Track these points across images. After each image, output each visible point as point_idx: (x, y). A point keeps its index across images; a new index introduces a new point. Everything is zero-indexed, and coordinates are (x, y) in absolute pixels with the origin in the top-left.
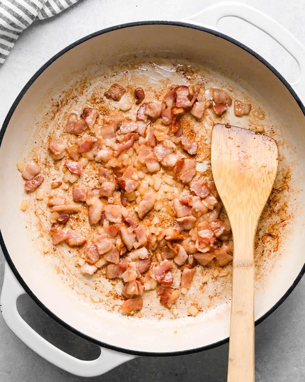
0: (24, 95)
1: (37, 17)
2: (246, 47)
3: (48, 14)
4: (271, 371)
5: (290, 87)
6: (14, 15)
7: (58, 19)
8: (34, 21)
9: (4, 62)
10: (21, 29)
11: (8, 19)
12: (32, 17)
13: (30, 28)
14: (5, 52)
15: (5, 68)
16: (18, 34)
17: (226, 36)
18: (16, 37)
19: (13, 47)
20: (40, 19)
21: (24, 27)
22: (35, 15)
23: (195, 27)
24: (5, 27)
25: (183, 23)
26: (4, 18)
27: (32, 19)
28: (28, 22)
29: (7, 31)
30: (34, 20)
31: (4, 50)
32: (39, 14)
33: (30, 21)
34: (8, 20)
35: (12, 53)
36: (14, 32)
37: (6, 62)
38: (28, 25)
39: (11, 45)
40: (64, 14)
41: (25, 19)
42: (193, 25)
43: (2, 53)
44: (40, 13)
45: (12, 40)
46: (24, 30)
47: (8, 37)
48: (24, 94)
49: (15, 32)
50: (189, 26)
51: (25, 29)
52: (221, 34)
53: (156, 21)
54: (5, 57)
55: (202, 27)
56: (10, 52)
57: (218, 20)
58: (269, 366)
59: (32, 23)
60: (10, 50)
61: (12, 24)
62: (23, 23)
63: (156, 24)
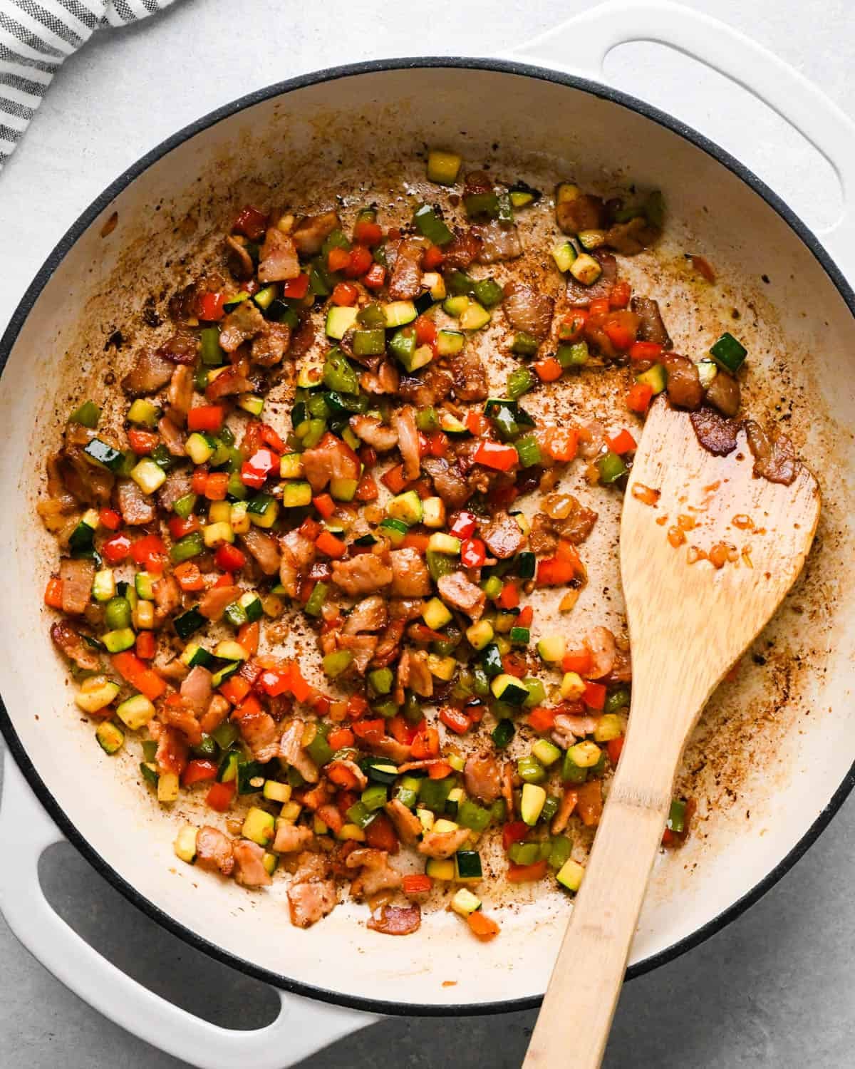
0: (52, 276)
1: (104, 20)
2: (686, 127)
3: (134, 11)
4: (800, 1015)
5: (815, 240)
6: (37, 17)
7: (163, 24)
8: (96, 32)
9: (15, 151)
10: (59, 56)
11: (22, 28)
12: (89, 19)
13: (86, 50)
14: (16, 123)
15: (16, 168)
16: (52, 69)
17: (630, 98)
18: (45, 78)
19: (39, 108)
20: (112, 27)
21: (68, 49)
22: (99, 14)
23: (540, 74)
24: (13, 50)
25: (505, 63)
26: (12, 26)
27: (90, 25)
28: (79, 34)
29: (21, 63)
30: (97, 27)
31: (11, 116)
32: (108, 10)
33: (85, 33)
34: (21, 31)
35: (35, 124)
36: (41, 66)
37: (19, 151)
38: (78, 43)
39: (32, 101)
40: (181, 10)
41: (71, 27)
42: (531, 67)
43: (8, 125)
44: (113, 9)
45: (33, 88)
46: (69, 59)
47: (23, 80)
48: (53, 271)
49: (44, 63)
50: (521, 70)
51: (73, 54)
52: (615, 92)
53: (427, 59)
54: (15, 136)
55: (560, 74)
56: (28, 121)
57: (607, 53)
58: (793, 1002)
59: (91, 39)
60: (30, 115)
61: (34, 42)
62: (64, 37)
63: (427, 66)
